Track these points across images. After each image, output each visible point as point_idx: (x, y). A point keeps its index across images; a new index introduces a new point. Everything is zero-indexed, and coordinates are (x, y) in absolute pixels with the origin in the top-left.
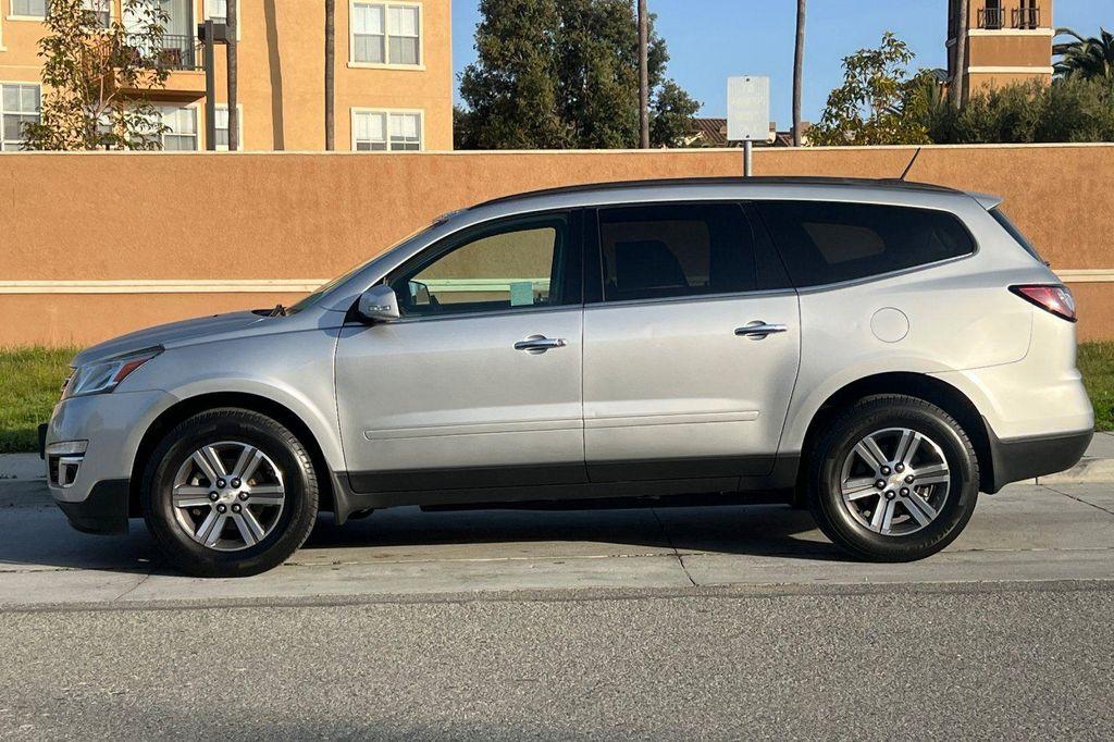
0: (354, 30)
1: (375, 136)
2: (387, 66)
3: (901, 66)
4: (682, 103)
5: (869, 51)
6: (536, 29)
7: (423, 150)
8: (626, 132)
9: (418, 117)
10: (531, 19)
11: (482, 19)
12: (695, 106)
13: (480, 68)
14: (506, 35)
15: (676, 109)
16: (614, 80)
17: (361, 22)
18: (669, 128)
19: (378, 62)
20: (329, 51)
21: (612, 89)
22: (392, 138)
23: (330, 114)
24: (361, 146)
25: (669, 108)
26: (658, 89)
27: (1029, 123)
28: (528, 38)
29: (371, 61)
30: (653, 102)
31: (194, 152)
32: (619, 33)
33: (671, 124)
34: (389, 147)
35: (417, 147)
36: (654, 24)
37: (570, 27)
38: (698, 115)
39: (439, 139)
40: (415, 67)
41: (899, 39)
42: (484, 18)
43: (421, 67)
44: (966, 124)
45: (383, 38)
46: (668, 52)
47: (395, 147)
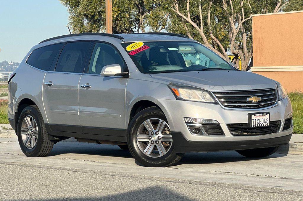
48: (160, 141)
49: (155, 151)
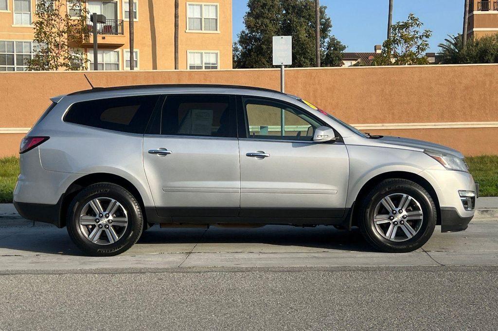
0: (188, 16)
1: (197, 63)
2: (203, 31)
3: (417, 29)
4: (338, 46)
5: (403, 22)
6: (271, 14)
7: (219, 69)
8: (311, 60)
9: (217, 54)
10: (269, 9)
11: (248, 10)
12: (344, 48)
13: (247, 32)
14: (257, 17)
15: (335, 49)
16: (306, 36)
17: (192, 12)
18: (331, 58)
19: (199, 30)
20: (176, 25)
21: (305, 40)
22: (205, 64)
23: (176, 53)
24: (191, 67)
25: (332, 49)
26: (327, 40)
27: (492, 54)
28: (267, 18)
29: (196, 30)
30: (325, 46)
31: (118, 71)
32: (309, 15)
33: (332, 56)
34: (204, 68)
35: (216, 68)
36: (326, 11)
37: (287, 13)
38: (345, 51)
39: (225, 63)
40: (216, 32)
41: (416, 16)
42: (249, 9)
43: (218, 32)
44: (463, 54)
45: (201, 19)
46: (332, 23)
47: (206, 67)
48: (405, 220)
49: (400, 233)
